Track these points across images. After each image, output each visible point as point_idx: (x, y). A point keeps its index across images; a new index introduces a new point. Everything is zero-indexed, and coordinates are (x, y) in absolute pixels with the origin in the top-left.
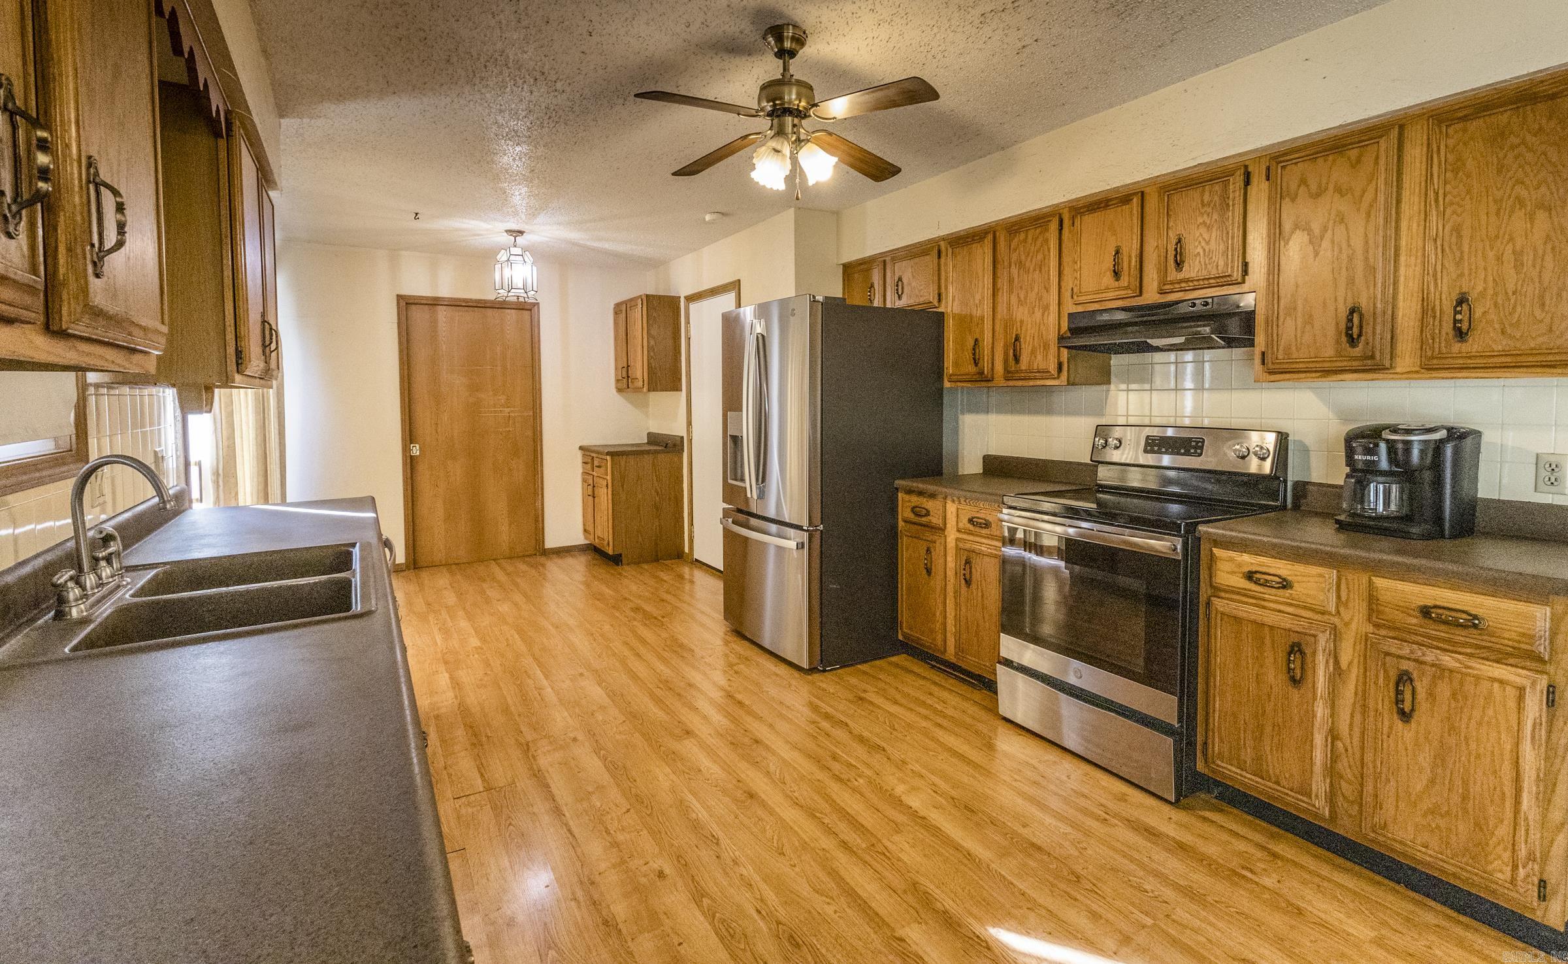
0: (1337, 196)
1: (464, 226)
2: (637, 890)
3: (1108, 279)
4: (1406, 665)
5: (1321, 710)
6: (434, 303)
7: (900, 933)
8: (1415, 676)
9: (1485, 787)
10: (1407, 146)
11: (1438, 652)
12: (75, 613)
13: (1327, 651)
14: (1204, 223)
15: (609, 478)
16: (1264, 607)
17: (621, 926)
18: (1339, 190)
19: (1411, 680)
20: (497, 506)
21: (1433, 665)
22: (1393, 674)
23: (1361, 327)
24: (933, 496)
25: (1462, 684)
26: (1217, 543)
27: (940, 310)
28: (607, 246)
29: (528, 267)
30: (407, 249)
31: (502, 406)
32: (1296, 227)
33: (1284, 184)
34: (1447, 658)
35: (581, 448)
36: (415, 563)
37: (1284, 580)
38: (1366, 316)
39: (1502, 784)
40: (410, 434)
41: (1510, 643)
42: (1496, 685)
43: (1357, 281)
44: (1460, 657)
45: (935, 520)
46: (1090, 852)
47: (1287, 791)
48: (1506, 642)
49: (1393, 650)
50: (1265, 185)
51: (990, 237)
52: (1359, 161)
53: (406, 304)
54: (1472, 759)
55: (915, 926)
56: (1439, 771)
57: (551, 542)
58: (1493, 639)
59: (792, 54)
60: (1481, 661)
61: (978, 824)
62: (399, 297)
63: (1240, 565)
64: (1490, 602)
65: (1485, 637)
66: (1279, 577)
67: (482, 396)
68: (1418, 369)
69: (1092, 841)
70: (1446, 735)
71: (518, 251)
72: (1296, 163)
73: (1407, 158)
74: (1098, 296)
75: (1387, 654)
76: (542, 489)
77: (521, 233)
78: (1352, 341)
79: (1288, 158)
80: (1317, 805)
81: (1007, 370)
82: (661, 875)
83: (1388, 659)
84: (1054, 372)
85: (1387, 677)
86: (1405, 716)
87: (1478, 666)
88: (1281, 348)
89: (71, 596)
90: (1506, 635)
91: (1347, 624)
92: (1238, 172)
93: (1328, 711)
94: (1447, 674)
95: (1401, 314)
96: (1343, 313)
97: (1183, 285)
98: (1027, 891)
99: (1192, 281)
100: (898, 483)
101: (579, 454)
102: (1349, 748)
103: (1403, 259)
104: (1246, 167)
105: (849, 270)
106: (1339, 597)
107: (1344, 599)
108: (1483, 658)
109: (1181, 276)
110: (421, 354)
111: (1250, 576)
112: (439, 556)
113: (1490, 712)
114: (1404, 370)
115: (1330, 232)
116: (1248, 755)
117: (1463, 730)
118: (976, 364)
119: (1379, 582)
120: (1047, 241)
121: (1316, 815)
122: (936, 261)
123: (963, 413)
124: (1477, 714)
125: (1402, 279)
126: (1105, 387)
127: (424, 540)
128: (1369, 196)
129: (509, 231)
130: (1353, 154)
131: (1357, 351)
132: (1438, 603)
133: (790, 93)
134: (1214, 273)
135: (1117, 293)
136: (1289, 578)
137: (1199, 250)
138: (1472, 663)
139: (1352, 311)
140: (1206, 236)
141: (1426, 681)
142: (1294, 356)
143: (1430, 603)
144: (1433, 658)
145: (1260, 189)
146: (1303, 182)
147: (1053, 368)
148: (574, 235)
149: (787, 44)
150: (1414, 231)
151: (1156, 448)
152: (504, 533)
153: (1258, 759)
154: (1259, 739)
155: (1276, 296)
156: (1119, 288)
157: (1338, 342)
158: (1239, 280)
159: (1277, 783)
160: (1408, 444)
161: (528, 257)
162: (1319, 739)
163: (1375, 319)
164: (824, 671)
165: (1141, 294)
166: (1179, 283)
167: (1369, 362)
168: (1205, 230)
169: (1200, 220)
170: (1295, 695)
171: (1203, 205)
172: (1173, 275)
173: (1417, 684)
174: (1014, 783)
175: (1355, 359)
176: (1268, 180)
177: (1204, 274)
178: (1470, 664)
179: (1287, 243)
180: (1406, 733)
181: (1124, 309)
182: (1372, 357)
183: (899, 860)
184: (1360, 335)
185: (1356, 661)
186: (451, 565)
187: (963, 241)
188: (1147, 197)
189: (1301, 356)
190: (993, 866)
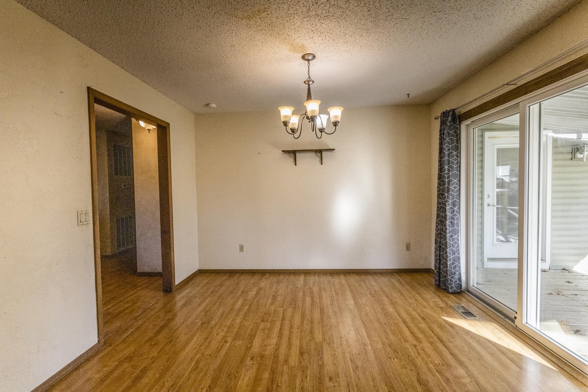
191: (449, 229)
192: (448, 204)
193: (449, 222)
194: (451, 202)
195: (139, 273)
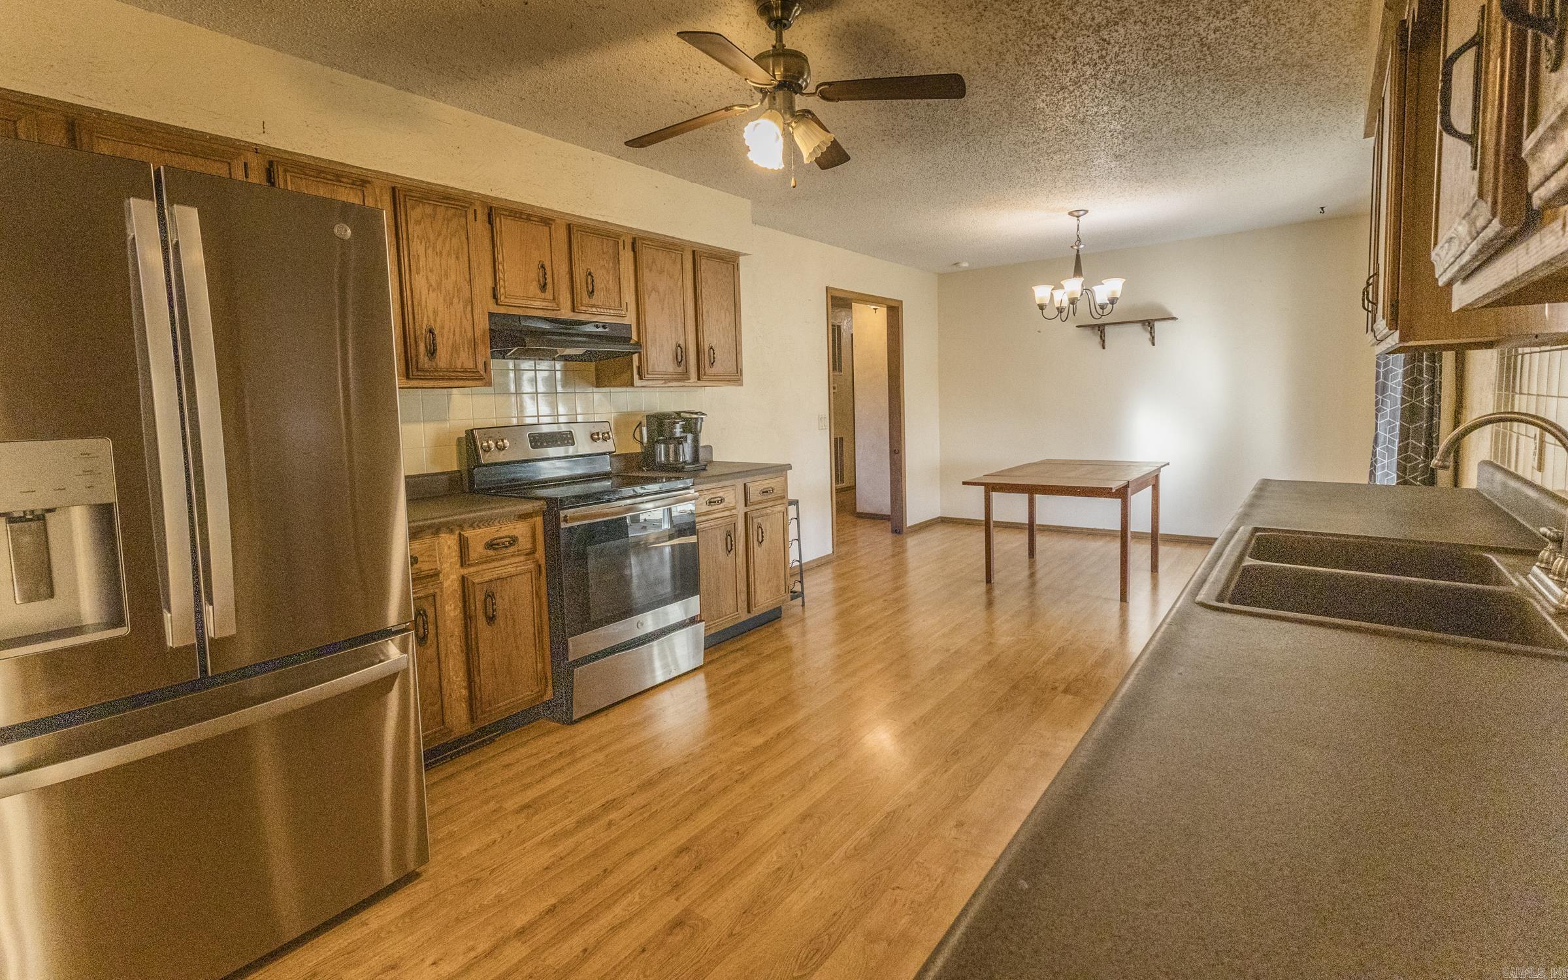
0: (668, 277)
3: (534, 289)
14: (605, 266)
18: (669, 274)
23: (682, 356)
38: (683, 350)
43: (679, 329)
50: (632, 253)
52: (675, 260)
72: (650, 248)
74: (524, 302)
78: (679, 363)
79: (647, 242)
84: (483, 372)
88: (650, 364)
96: (674, 347)
97: (594, 309)
99: (600, 308)
109: (592, 302)
114: (693, 381)
115: (667, 297)
120: (463, 228)
128: (680, 283)
130: (673, 255)
131: (681, 369)
135: (543, 304)
137: (603, 285)
139: (678, 346)
140: (607, 277)
142: (657, 370)
146: (654, 261)
147: (481, 368)
151: (539, 444)
156: (544, 300)
157: (673, 363)
158: (625, 315)
163: (686, 352)
165: (558, 309)
166: (591, 307)
168: (606, 271)
169: (602, 263)
171: (603, 253)
172: (586, 299)
175: (680, 374)
176: (634, 251)
177: (607, 305)
179: (649, 298)
181: (546, 319)
184: (681, 360)
189: (660, 370)
191: (1382, 462)
192: (1382, 415)
193: (1383, 449)
194: (1388, 410)
195: (858, 513)
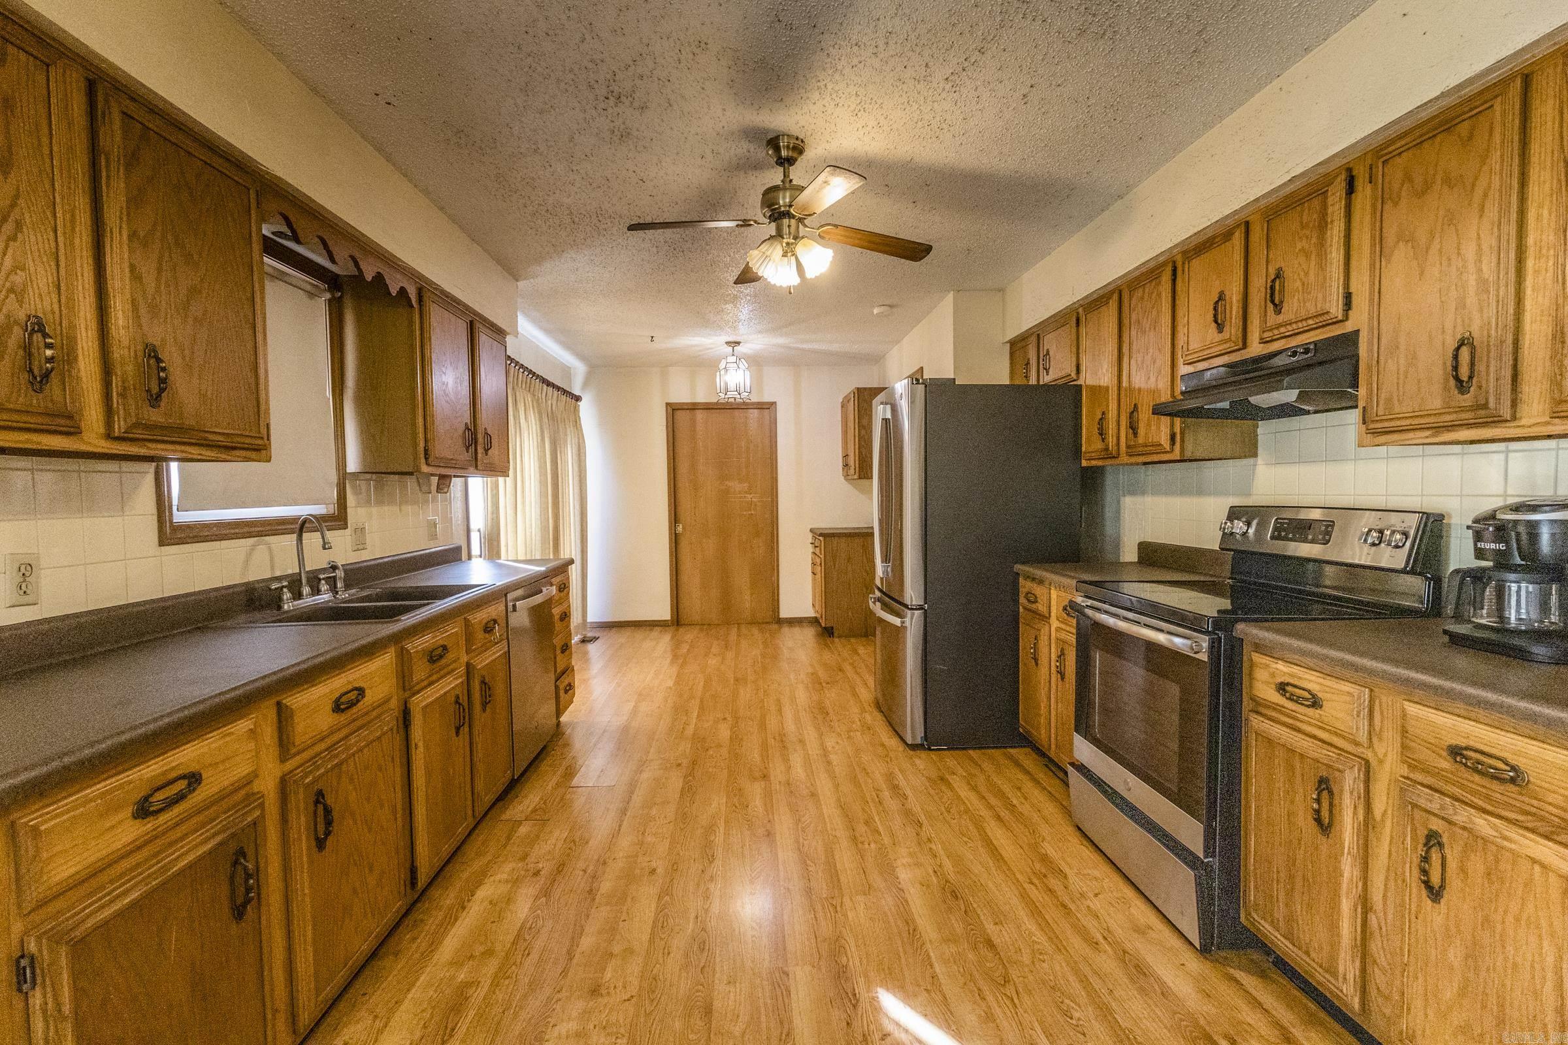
0: (1446, 189)
1: (694, 343)
2: (629, 877)
3: (1212, 333)
4: (1436, 825)
5: (1349, 869)
6: (693, 407)
7: (791, 969)
8: (1445, 840)
9: (1524, 1012)
10: (1536, 103)
11: (1473, 811)
12: (286, 607)
13: (1355, 794)
14: (1303, 250)
15: (822, 556)
16: (1299, 730)
17: (598, 897)
18: (1447, 181)
19: (1440, 845)
20: (742, 579)
21: (1464, 828)
22: (1422, 833)
23: (1472, 364)
24: (1041, 582)
25: (1497, 861)
26: (1258, 647)
27: (1078, 383)
28: (816, 346)
29: (741, 372)
30: (671, 365)
31: (746, 492)
32: (1400, 238)
33: (1386, 185)
34: (1482, 822)
35: (811, 530)
36: (678, 621)
37: (1314, 696)
38: (1478, 350)
39: (1543, 1012)
40: (675, 517)
41: (1555, 811)
42: (1537, 868)
43: (1468, 301)
44: (1497, 821)
45: (1041, 607)
46: (1045, 965)
47: (1315, 966)
48: (1551, 808)
49: (1422, 802)
50: (1369, 187)
51: (1116, 297)
52: (1471, 137)
53: (673, 410)
54: (1509, 971)
55: (808, 968)
56: (1471, 975)
57: (784, 614)
58: (1535, 802)
59: (791, 161)
60: (1521, 831)
61: (950, 909)
62: (667, 404)
63: (1273, 675)
64: (1533, 748)
65: (1527, 799)
66: (1309, 691)
67: (730, 484)
68: (1547, 419)
69: (1059, 957)
70: (1480, 927)
71: (733, 359)
72: (1400, 154)
73: (1535, 119)
74: (1204, 353)
75: (1415, 806)
76: (778, 566)
77: (738, 343)
78: (1462, 386)
79: (1390, 149)
80: (1345, 991)
81: (1128, 447)
82: (653, 871)
83: (1416, 811)
84: (1168, 447)
85: (1414, 839)
86: (1435, 893)
87: (1517, 837)
88: (1382, 402)
89: (285, 597)
90: (1551, 798)
91: (1381, 762)
92: (1339, 179)
93: (1357, 873)
94: (1480, 841)
95: (1527, 343)
96: (1452, 344)
97: (1282, 330)
98: (941, 976)
99: (1290, 324)
100: (1018, 567)
101: (810, 535)
102: (1383, 924)
103: (1530, 263)
104: (1349, 170)
105: (1017, 346)
106: (1371, 724)
107: (1377, 729)
108: (1527, 829)
109: (1281, 318)
110: (683, 450)
111: (1282, 688)
112: (696, 618)
113: (1530, 908)
114: (1533, 421)
115: (1437, 241)
116: (1280, 913)
117: (1499, 927)
118: (1103, 440)
119: (1412, 709)
120: (1159, 295)
121: (1346, 1005)
122: (1074, 330)
123: (1124, 496)
124: (1514, 907)
125: (1529, 292)
126: (1251, 461)
127: (685, 603)
128: (1482, 183)
129: (727, 343)
130: (1464, 128)
131: (1467, 400)
132: (1472, 743)
133: (784, 198)
134: (1313, 311)
135: (1221, 348)
136: (1320, 695)
137: (1298, 284)
138: (1513, 833)
139: (1461, 343)
140: (1305, 266)
141: (1458, 848)
142: (1397, 410)
143: (1462, 742)
144: (1464, 819)
145: (1364, 194)
146: (1408, 178)
147: (1165, 441)
148: (781, 340)
149: (784, 153)
150: (1545, 221)
151: (1283, 534)
152: (746, 600)
153: (1290, 919)
154: (1290, 893)
155: (1376, 332)
156: (1227, 340)
157: (1446, 388)
158: (1340, 317)
159: (1307, 953)
160: (1533, 526)
161: (743, 364)
162: (1346, 905)
163: (1489, 352)
164: (929, 749)
165: (1245, 346)
166: (1277, 328)
167: (1482, 412)
168: (1304, 258)
169: (1299, 246)
170: (1324, 844)
171: (1303, 228)
172: (1272, 319)
173: (1447, 851)
174: (1026, 886)
175: (1462, 409)
176: (1370, 182)
177: (1303, 314)
178: (1507, 833)
179: (1389, 261)
180: (1435, 916)
181: (1229, 366)
182: (1485, 406)
183: (845, 916)
184: (1471, 378)
185: (1390, 812)
186: (705, 626)
187: (1094, 304)
188: (1252, 227)
189: (1404, 410)
190: (928, 945)
